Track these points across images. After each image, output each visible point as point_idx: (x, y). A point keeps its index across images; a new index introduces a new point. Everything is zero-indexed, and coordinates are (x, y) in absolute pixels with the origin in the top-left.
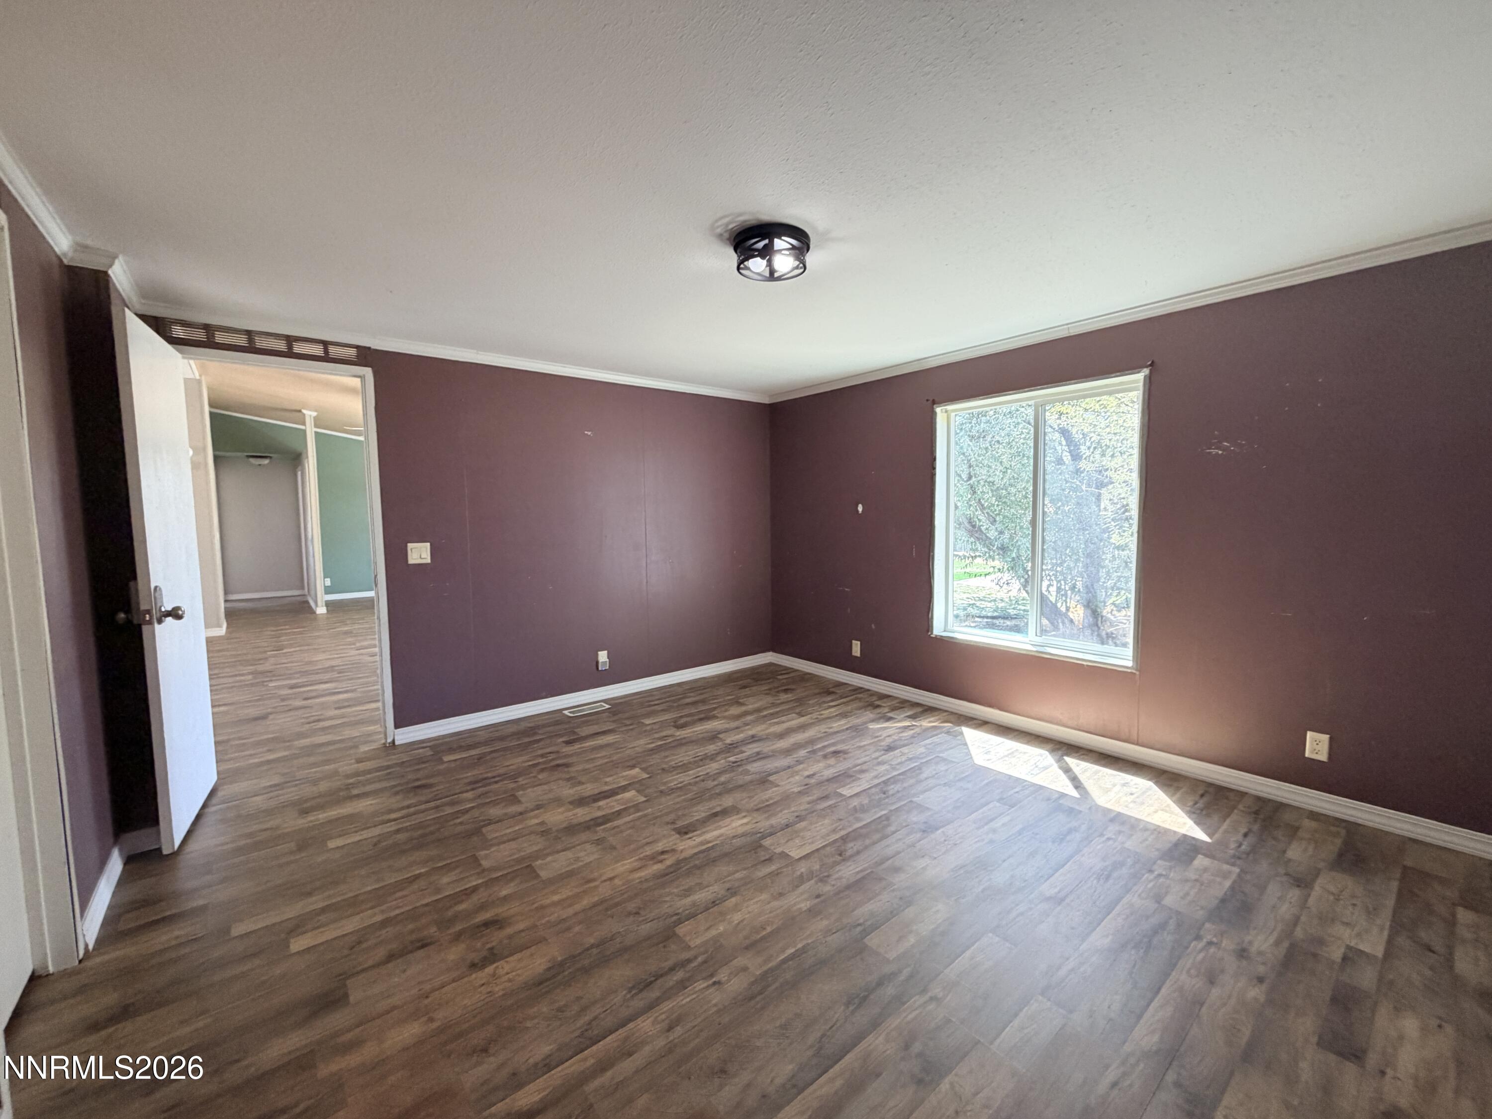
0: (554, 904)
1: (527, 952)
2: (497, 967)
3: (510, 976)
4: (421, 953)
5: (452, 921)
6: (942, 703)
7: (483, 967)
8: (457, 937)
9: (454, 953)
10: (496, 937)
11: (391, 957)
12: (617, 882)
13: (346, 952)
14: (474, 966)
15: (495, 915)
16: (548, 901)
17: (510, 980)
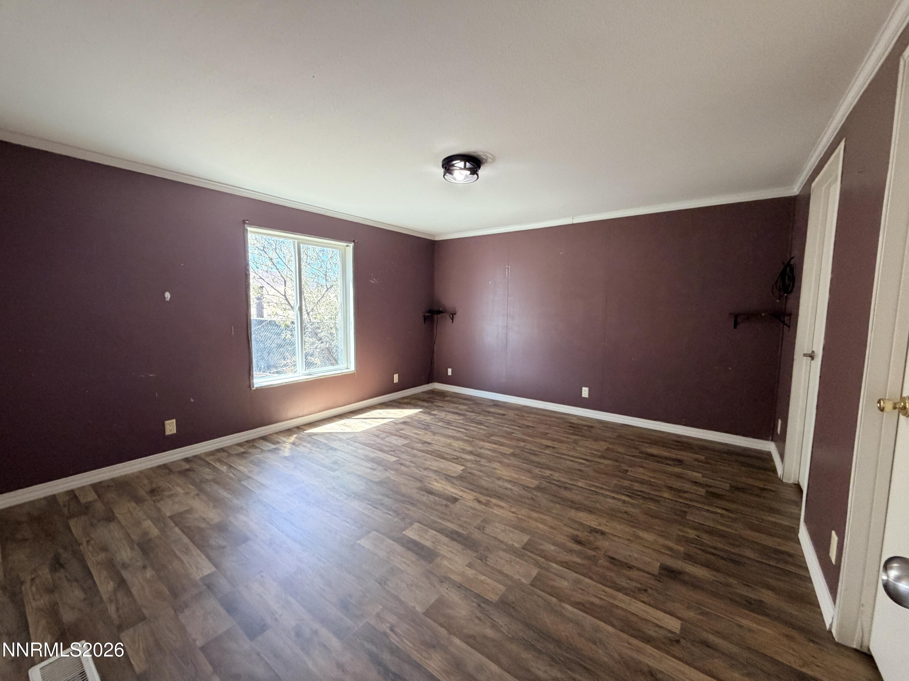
0: (545, 524)
1: (581, 521)
2: (596, 526)
3: (596, 520)
4: (617, 557)
5: (588, 558)
6: (261, 433)
7: (600, 530)
8: (597, 549)
9: (604, 544)
10: (583, 535)
11: (630, 567)
12: (514, 510)
13: (650, 591)
14: (603, 533)
15: (571, 542)
16: (546, 528)
17: (597, 519)
